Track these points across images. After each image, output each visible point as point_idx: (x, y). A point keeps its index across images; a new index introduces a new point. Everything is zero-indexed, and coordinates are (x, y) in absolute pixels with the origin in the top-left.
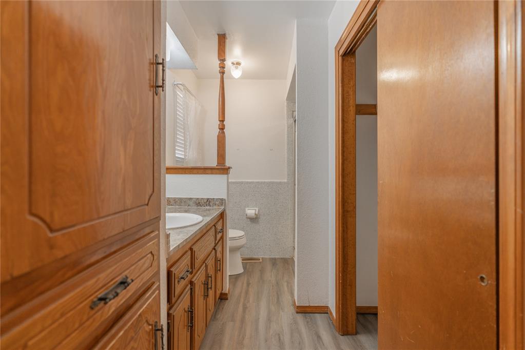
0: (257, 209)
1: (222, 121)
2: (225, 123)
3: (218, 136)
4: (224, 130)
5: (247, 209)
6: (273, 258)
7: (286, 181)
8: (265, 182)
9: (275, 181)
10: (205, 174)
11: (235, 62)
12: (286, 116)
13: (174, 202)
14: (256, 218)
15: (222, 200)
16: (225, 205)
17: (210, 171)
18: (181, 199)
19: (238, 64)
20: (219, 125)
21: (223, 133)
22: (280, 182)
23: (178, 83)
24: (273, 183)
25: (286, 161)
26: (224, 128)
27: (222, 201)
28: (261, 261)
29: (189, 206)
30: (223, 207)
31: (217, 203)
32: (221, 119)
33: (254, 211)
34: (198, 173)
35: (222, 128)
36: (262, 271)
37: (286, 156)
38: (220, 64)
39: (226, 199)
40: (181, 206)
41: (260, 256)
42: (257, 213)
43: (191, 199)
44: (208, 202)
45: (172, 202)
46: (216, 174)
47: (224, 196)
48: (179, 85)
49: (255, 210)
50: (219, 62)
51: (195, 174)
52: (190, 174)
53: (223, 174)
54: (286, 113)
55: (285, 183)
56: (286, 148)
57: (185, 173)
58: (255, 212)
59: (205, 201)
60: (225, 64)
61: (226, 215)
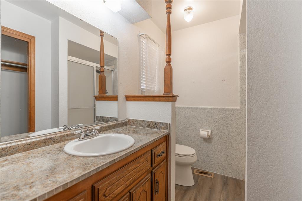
0: (210, 131)
1: (169, 55)
2: (171, 57)
3: (165, 69)
4: (171, 63)
5: (201, 130)
6: (224, 176)
7: (239, 108)
8: (217, 109)
9: (227, 107)
10: (154, 101)
11: (187, 9)
12: (238, 48)
13: (132, 122)
14: (209, 139)
15: (167, 124)
16: (170, 129)
17: (157, 99)
18: (137, 121)
19: (190, 9)
20: (166, 58)
21: (170, 65)
22: (233, 109)
23: (142, 34)
24: (225, 109)
25: (239, 90)
26: (171, 62)
27: (167, 126)
28: (212, 177)
29: (142, 127)
30: (168, 131)
31: (163, 126)
32: (167, 54)
33: (206, 133)
34: (149, 101)
35: (169, 62)
36: (212, 189)
37: (239, 85)
38: (166, 6)
39: (171, 124)
40: (137, 126)
41: (212, 171)
42: (209, 134)
43: (143, 121)
44: (156, 125)
45: (132, 123)
46: (163, 101)
47: (169, 121)
48: (143, 36)
49: (208, 131)
50: (166, 5)
51: (147, 101)
52: (144, 101)
53: (168, 101)
54: (238, 45)
55: (237, 110)
56: (239, 77)
57: (140, 101)
58: (208, 134)
59: (154, 124)
60: (171, 5)
61: (171, 138)
